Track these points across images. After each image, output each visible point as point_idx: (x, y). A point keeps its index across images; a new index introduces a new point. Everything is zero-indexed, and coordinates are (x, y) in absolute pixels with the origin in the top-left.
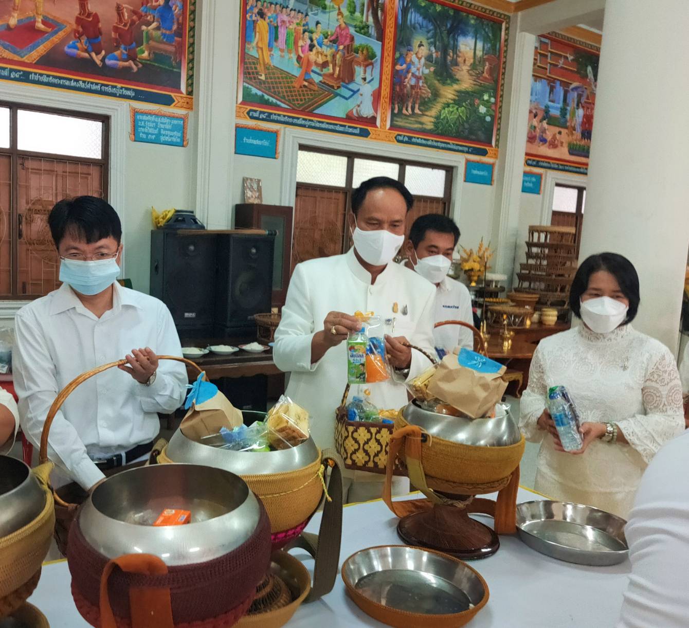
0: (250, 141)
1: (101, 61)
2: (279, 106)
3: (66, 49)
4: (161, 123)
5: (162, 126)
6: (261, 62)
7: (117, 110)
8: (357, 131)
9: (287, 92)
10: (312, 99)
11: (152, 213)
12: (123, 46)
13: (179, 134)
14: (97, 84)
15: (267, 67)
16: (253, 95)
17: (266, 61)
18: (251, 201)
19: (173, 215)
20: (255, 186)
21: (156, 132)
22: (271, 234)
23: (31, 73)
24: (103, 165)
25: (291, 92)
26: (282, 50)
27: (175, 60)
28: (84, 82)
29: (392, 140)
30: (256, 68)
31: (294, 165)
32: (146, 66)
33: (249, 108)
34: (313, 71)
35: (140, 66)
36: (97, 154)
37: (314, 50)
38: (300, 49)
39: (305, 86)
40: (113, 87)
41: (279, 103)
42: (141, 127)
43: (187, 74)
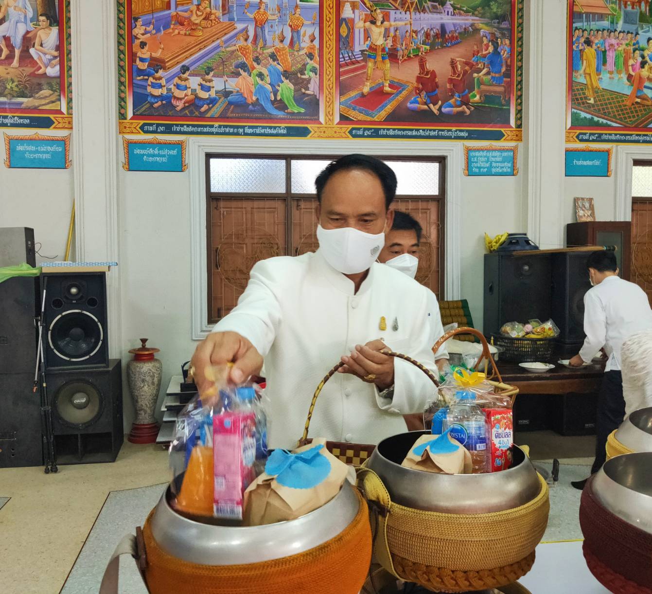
0: (580, 163)
1: (438, 110)
2: (609, 126)
3: (409, 105)
4: (493, 157)
5: (494, 159)
6: (590, 87)
7: (453, 150)
9: (618, 111)
10: (646, 115)
11: (485, 239)
12: (457, 94)
13: (510, 165)
14: (434, 130)
15: (596, 91)
16: (582, 119)
17: (595, 85)
18: (584, 219)
19: (506, 238)
20: (587, 205)
21: (488, 165)
22: (610, 250)
23: (380, 129)
24: (440, 200)
25: (622, 110)
26: (611, 73)
27: (504, 99)
28: (424, 130)
30: (584, 94)
31: (628, 181)
32: (477, 108)
33: (578, 132)
34: (645, 87)
35: (473, 108)
36: (434, 191)
37: (647, 67)
38: (630, 68)
39: (637, 103)
40: (449, 131)
41: (609, 123)
42: (473, 162)
43: (516, 109)
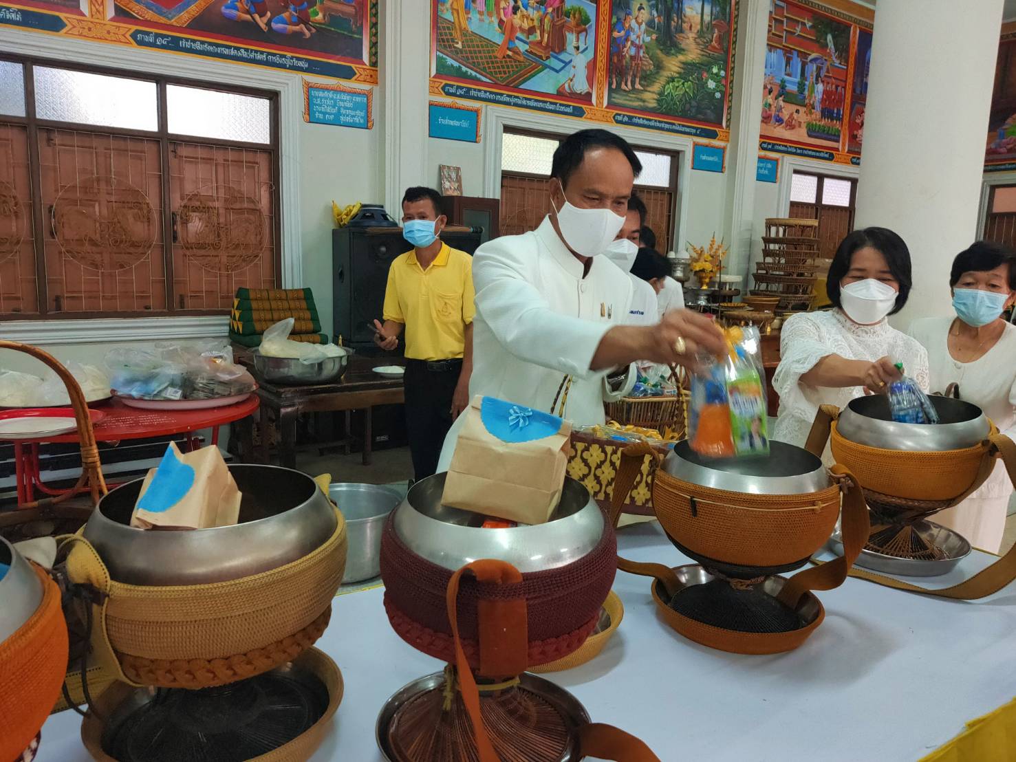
0: (447, 122)
1: (266, 24)
2: (479, 80)
3: (223, 9)
4: (341, 100)
5: (342, 104)
6: (457, 27)
7: (287, 84)
8: (569, 110)
9: (488, 63)
10: (517, 72)
11: (333, 211)
12: (292, 7)
13: (363, 114)
14: (262, 53)
15: (464, 33)
16: (448, 66)
17: (463, 26)
18: (450, 193)
19: (359, 210)
20: (454, 175)
21: (335, 111)
22: (477, 232)
23: (181, 39)
24: (272, 152)
25: (492, 62)
26: (481, 13)
27: (355, 23)
28: (246, 50)
29: (609, 120)
30: (451, 35)
31: (498, 150)
32: (320, 30)
33: (444, 82)
34: (517, 38)
35: (314, 30)
36: (264, 138)
37: (519, 13)
38: (502, 11)
39: (508, 55)
40: (282, 56)
41: (478, 76)
42: (316, 105)
43: (370, 41)
